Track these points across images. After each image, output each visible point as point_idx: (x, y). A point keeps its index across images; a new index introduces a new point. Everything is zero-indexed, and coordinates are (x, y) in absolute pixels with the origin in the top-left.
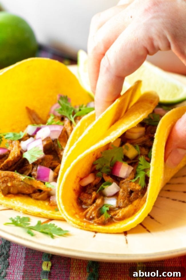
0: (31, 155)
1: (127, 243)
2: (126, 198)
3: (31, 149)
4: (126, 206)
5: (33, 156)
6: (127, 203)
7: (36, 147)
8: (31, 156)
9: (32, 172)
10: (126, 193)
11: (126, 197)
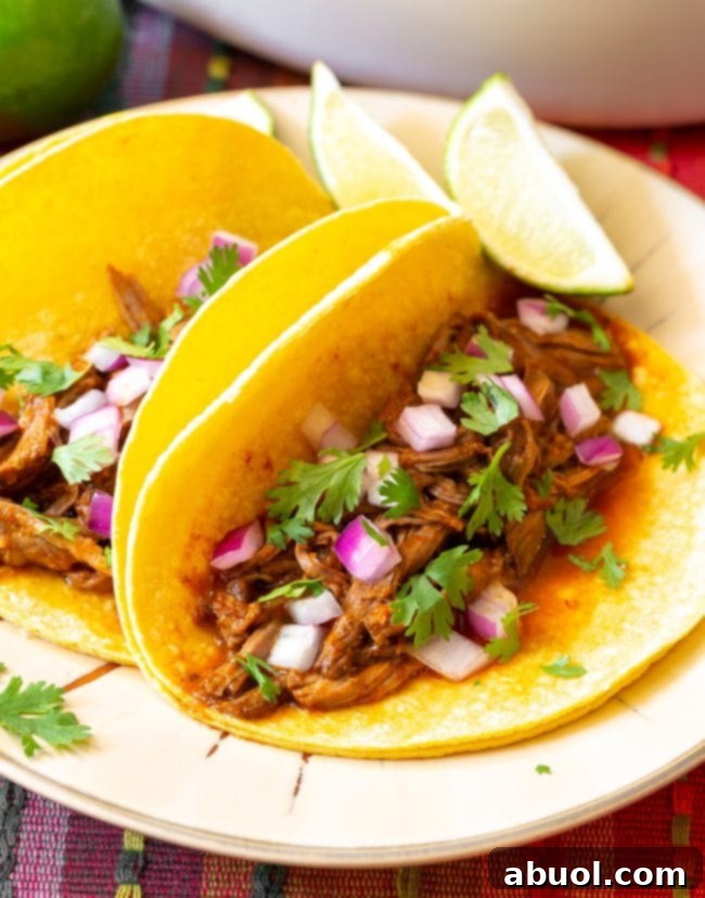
0: (75, 460)
1: (297, 791)
2: (349, 650)
3: (81, 440)
4: (339, 675)
5: (79, 464)
6: (345, 668)
7: (94, 434)
8: (74, 464)
9: (78, 505)
10: (353, 633)
11: (348, 645)
